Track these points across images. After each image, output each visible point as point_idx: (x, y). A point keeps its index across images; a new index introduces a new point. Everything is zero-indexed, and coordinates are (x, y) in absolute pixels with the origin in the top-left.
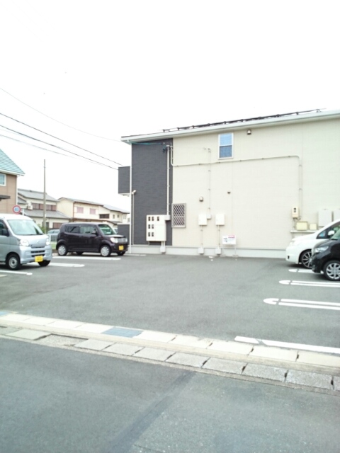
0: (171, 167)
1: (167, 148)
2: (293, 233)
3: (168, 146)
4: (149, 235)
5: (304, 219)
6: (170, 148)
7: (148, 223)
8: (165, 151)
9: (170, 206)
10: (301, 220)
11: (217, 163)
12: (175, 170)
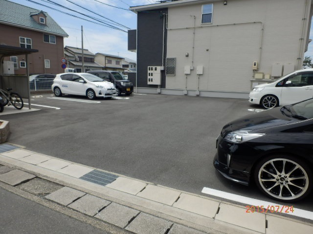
0: (166, 30)
1: (163, 15)
2: (252, 81)
3: (164, 14)
4: (149, 81)
5: (261, 71)
6: (166, 16)
7: (149, 72)
8: (162, 17)
9: (164, 59)
10: (259, 72)
11: (200, 27)
12: (168, 33)
